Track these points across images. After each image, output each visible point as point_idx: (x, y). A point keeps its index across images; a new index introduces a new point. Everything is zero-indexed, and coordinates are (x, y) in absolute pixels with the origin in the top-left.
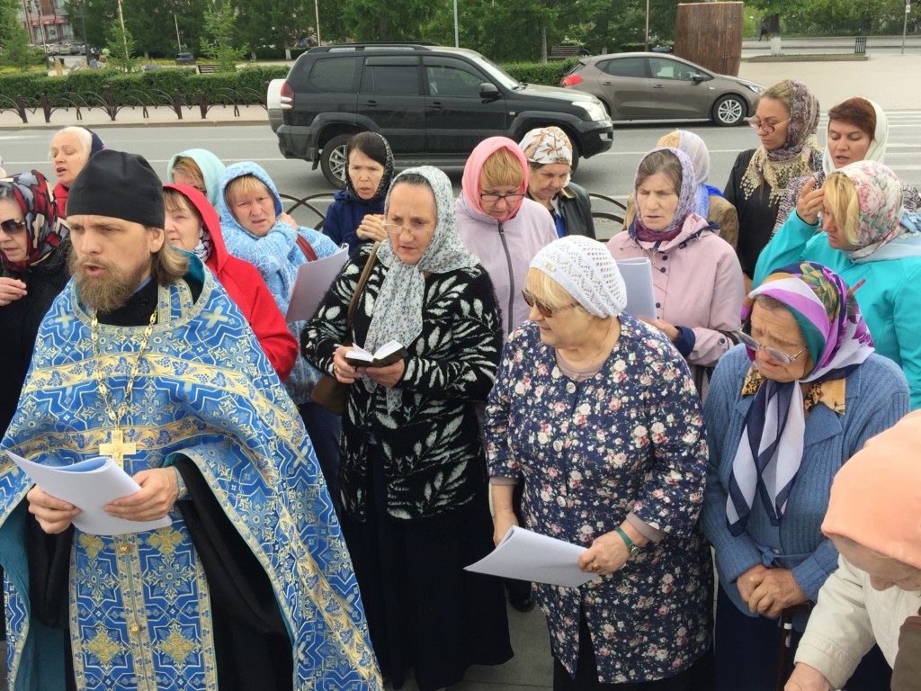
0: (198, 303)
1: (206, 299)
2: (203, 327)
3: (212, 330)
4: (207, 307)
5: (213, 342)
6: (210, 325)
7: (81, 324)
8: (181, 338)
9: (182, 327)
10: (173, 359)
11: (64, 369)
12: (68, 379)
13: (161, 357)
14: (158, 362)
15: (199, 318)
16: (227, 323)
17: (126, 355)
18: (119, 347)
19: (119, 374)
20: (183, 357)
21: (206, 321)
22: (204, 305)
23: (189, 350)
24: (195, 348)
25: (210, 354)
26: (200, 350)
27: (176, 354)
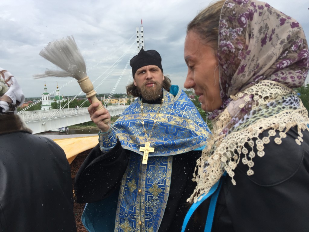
0: (176, 97)
9: (171, 104)
14: (162, 117)
16: (187, 103)
17: (151, 113)
18: (149, 111)
23: (173, 112)
25: (181, 113)
26: (178, 112)
27: (169, 113)
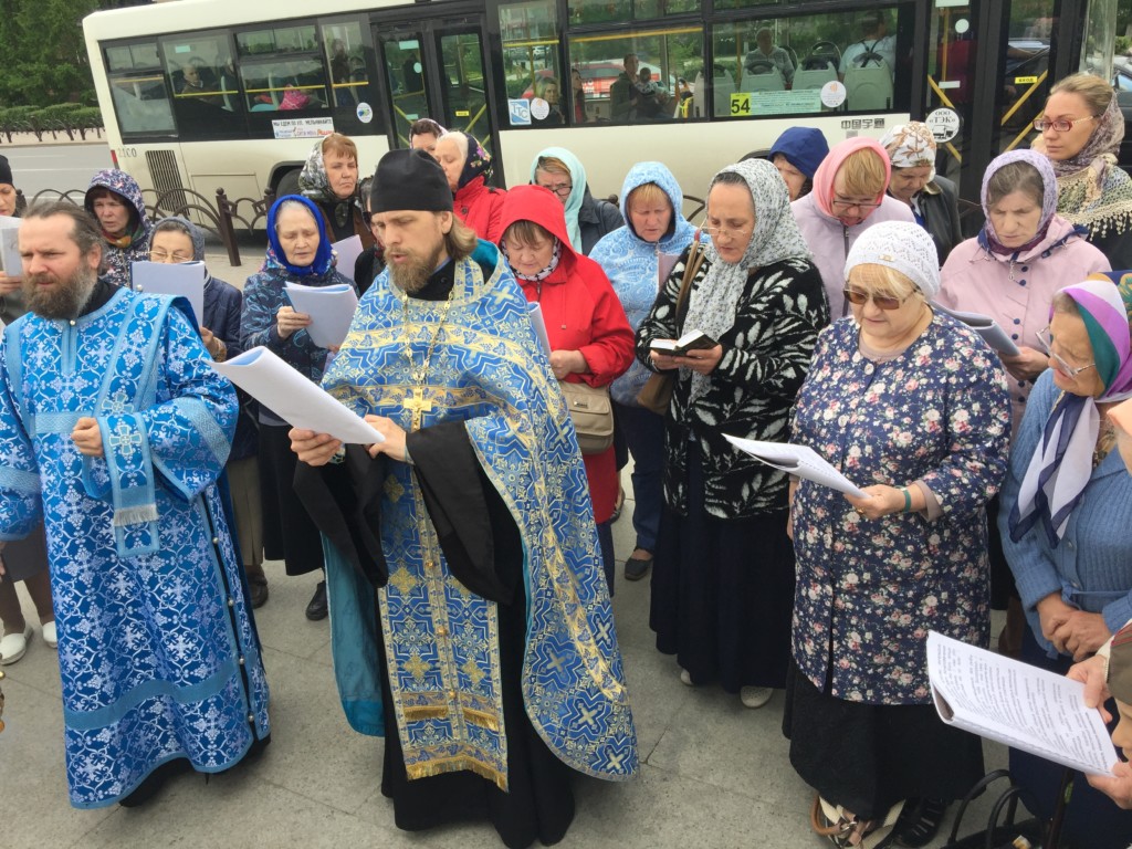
0: (489, 282)
1: (497, 279)
2: (492, 304)
3: (499, 306)
4: (496, 286)
5: (499, 316)
6: (498, 302)
7: (394, 297)
8: (473, 312)
9: (475, 303)
10: (464, 329)
11: (375, 334)
12: (377, 341)
13: (454, 328)
14: (452, 332)
15: (489, 295)
16: (512, 301)
17: (427, 324)
18: (423, 318)
19: (420, 340)
20: (473, 328)
21: (495, 298)
22: (494, 284)
23: (479, 322)
24: (483, 321)
25: (495, 326)
26: (488, 322)
27: (468, 325)
